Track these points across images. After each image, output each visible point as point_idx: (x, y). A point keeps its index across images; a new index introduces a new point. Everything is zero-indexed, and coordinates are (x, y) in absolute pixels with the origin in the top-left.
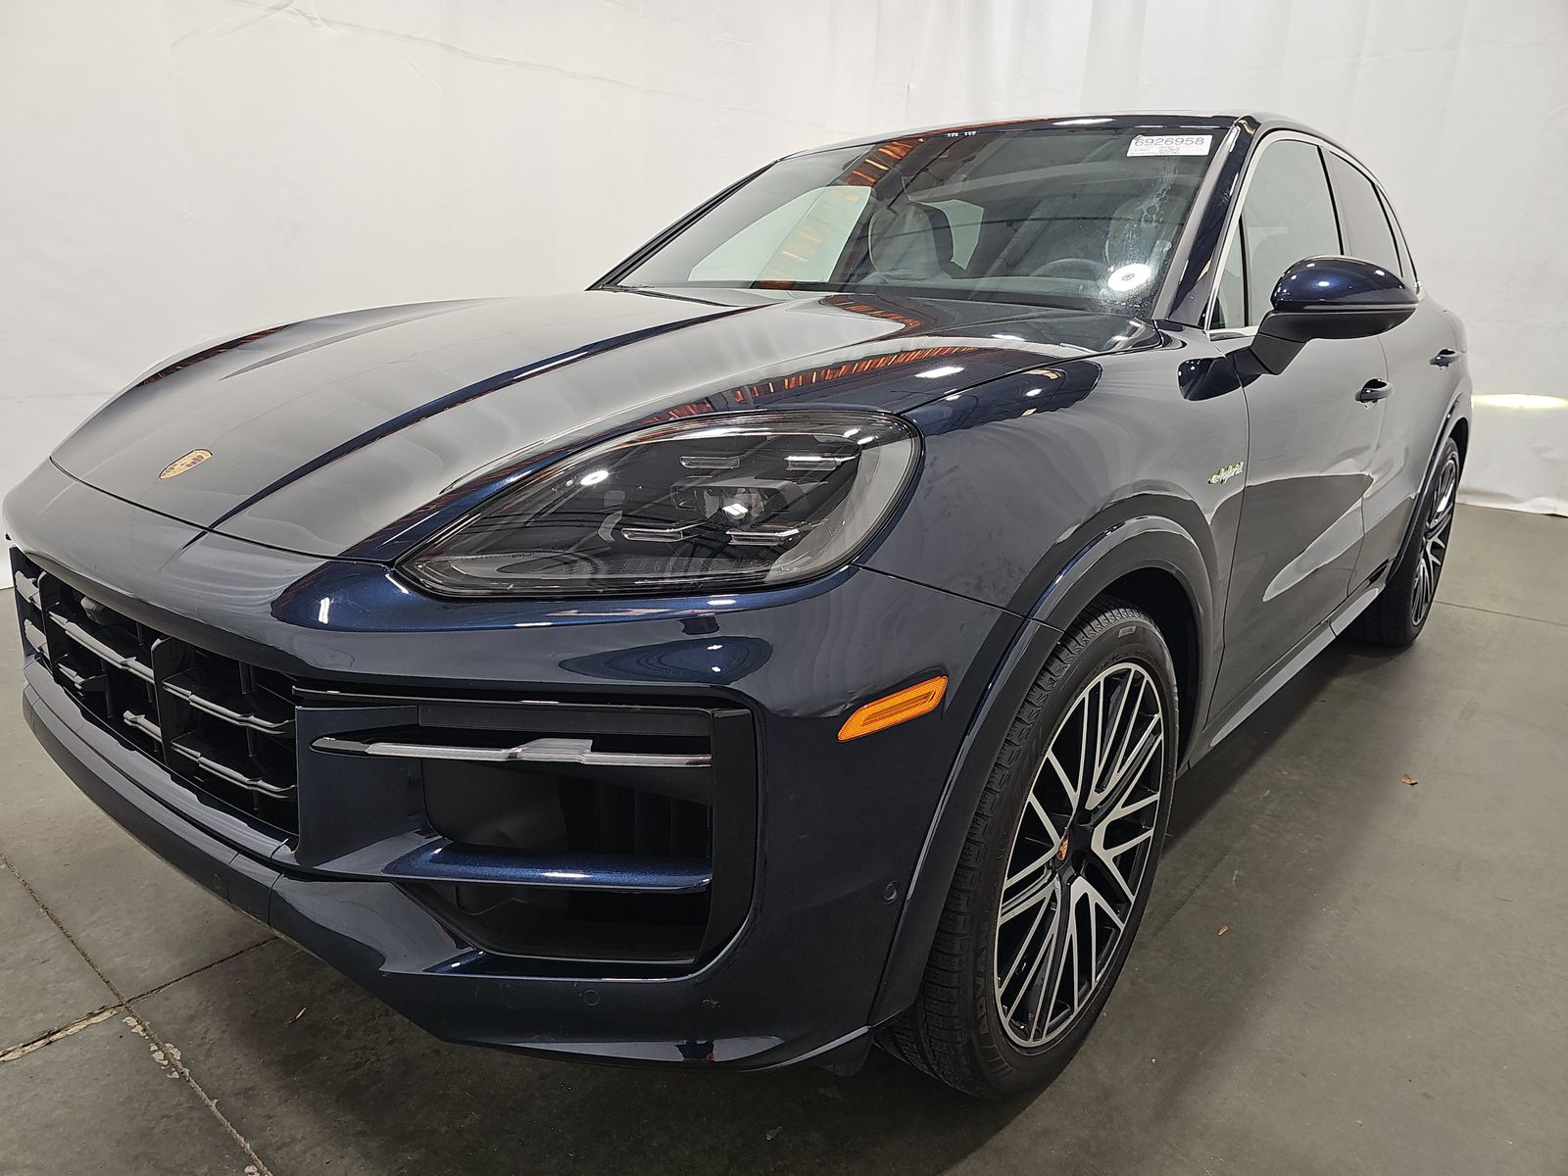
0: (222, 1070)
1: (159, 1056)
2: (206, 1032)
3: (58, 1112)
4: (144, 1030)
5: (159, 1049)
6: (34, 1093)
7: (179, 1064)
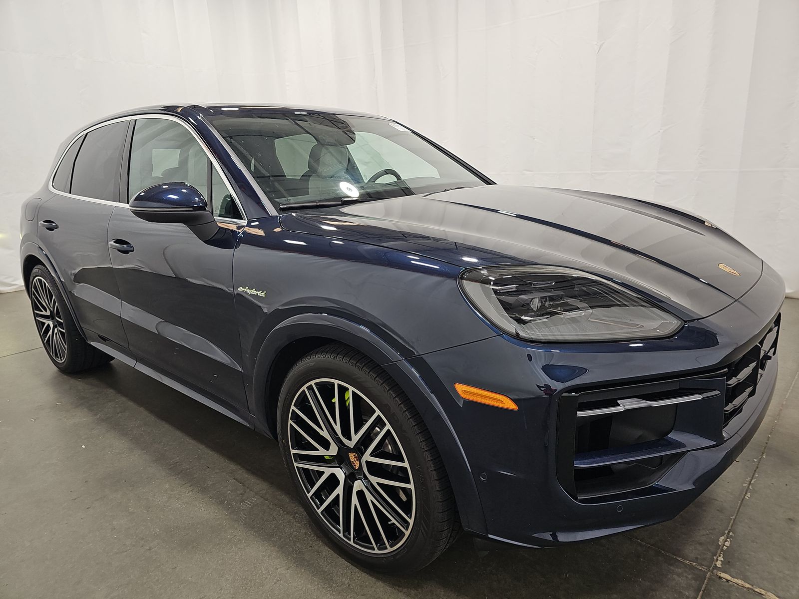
0: (717, 522)
1: (727, 544)
2: (704, 535)
3: (778, 560)
4: (720, 556)
5: (724, 545)
6: (779, 574)
7: (725, 536)
